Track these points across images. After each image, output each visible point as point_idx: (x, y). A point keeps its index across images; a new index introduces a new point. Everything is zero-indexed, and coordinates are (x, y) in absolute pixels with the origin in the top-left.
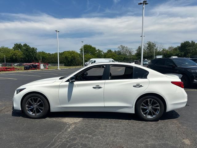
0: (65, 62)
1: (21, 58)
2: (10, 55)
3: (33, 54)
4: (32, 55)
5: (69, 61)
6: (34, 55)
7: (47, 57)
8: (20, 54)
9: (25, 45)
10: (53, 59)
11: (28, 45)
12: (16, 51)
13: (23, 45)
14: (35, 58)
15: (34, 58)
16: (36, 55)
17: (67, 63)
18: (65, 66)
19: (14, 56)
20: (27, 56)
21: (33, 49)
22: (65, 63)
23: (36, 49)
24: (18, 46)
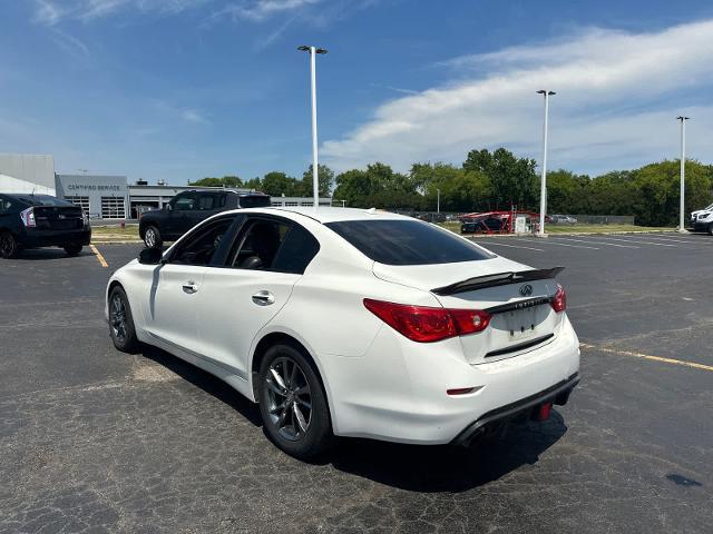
0: (641, 207)
1: (485, 197)
2: (453, 189)
3: (520, 181)
4: (518, 187)
5: (658, 207)
6: (522, 186)
7: (571, 189)
8: (482, 185)
9: (501, 153)
10: (590, 198)
11: (508, 150)
12: (471, 176)
13: (492, 154)
14: (527, 193)
15: (522, 194)
16: (530, 184)
17: (647, 215)
18: (637, 223)
19: (463, 192)
20: (502, 189)
21: (524, 162)
22: (639, 212)
23: (533, 162)
24: (478, 159)
